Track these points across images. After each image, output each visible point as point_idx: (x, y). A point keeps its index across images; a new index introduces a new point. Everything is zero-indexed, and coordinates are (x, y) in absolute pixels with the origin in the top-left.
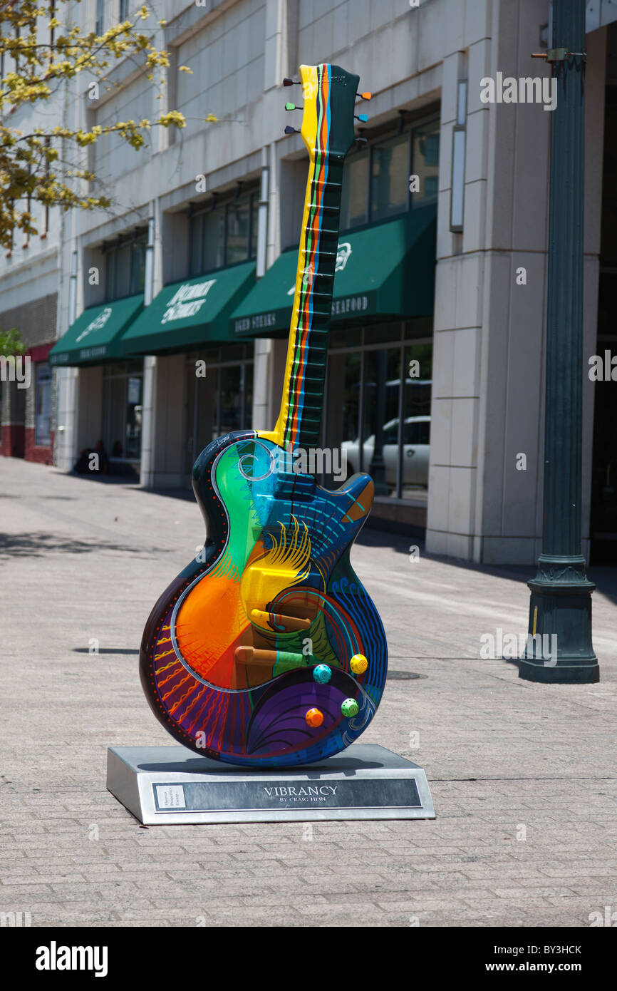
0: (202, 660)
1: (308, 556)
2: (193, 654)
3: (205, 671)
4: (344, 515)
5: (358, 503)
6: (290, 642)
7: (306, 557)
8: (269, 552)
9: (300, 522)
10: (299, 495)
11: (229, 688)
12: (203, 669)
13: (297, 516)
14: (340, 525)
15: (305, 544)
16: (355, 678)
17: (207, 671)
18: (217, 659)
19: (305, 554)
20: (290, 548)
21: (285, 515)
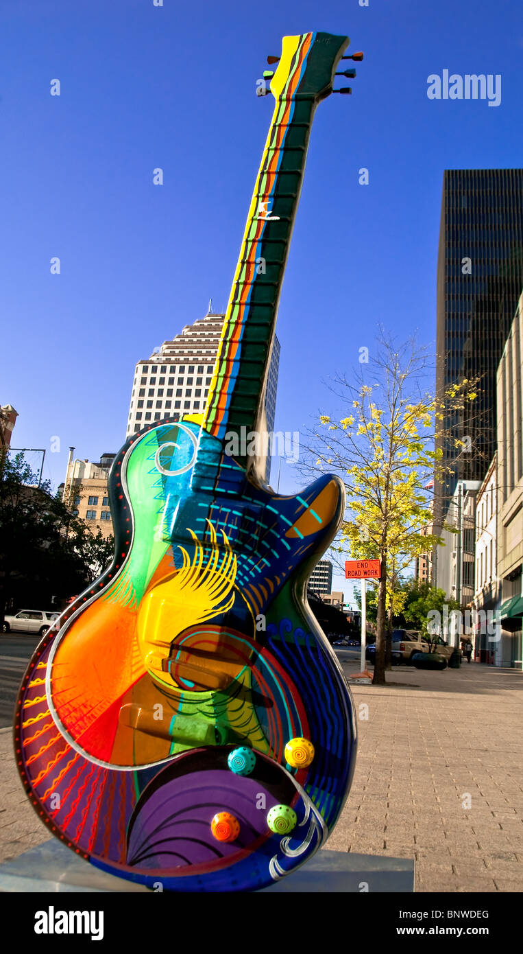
0: (77, 715)
1: (232, 583)
2: (67, 706)
3: (79, 733)
4: (290, 527)
5: (312, 511)
6: (200, 706)
7: (228, 583)
8: (178, 573)
9: (218, 531)
10: (222, 493)
11: (107, 761)
12: (77, 728)
13: (214, 522)
14: (282, 540)
15: (228, 565)
16: (292, 773)
17: (83, 732)
18: (97, 717)
19: (228, 579)
20: (207, 569)
21: (198, 520)
